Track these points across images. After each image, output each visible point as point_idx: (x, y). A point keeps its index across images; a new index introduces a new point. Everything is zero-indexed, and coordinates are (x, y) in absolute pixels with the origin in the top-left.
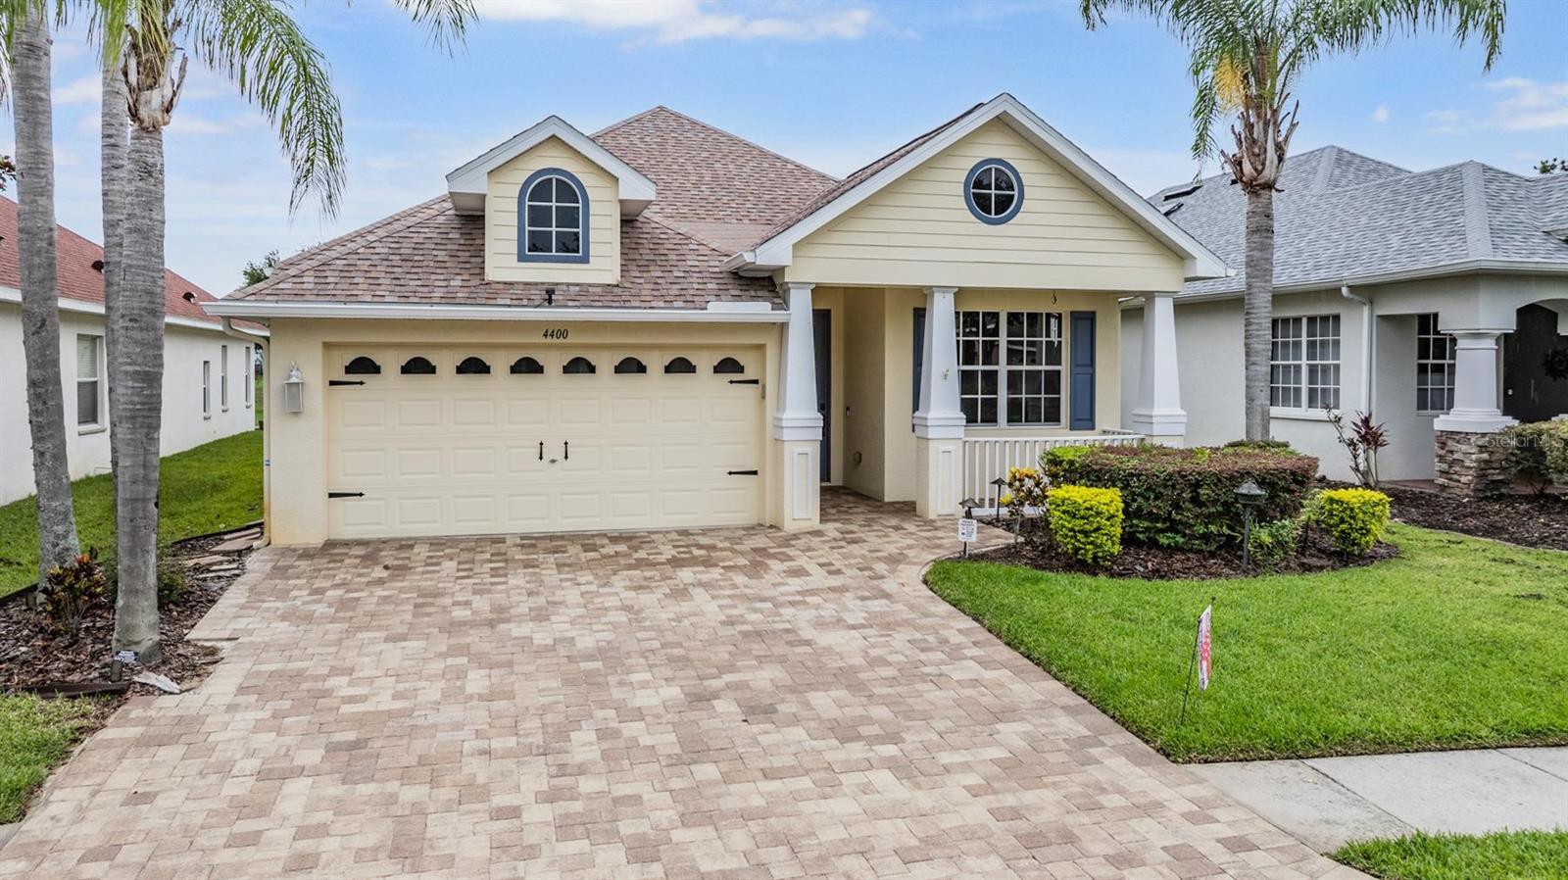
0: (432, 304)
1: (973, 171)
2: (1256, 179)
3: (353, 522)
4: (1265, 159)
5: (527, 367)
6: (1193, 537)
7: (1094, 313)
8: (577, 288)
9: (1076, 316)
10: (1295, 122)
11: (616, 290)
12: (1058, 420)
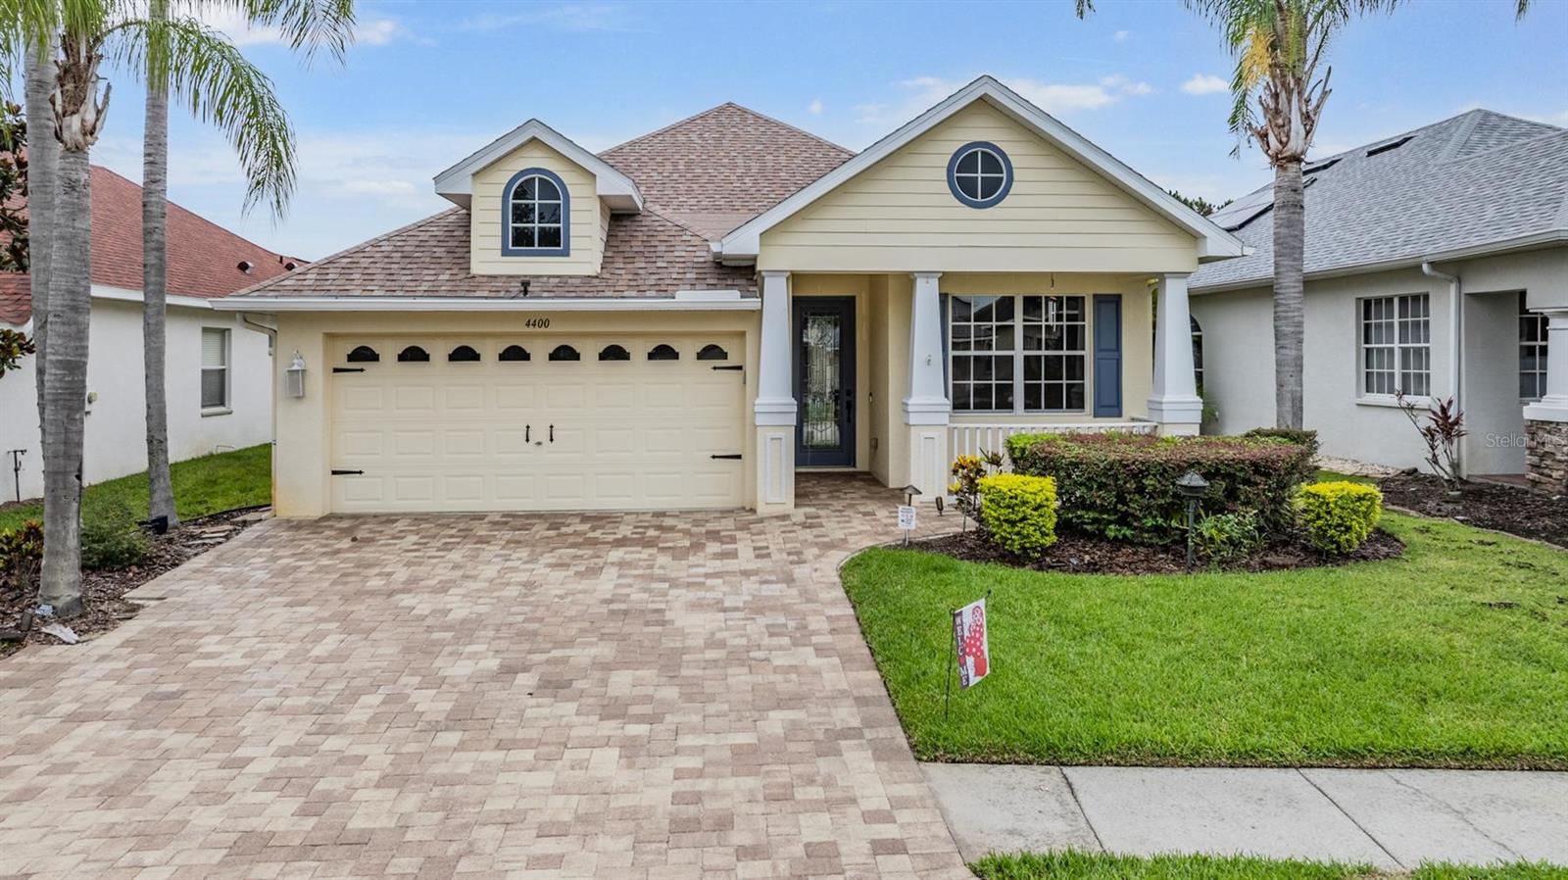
0: (415, 297)
1: (956, 155)
2: (1281, 152)
3: (353, 497)
4: (1289, 131)
5: (515, 354)
6: (1142, 530)
7: (1119, 297)
8: (557, 280)
9: (1099, 299)
10: (1327, 89)
11: (596, 282)
12: (1081, 406)
